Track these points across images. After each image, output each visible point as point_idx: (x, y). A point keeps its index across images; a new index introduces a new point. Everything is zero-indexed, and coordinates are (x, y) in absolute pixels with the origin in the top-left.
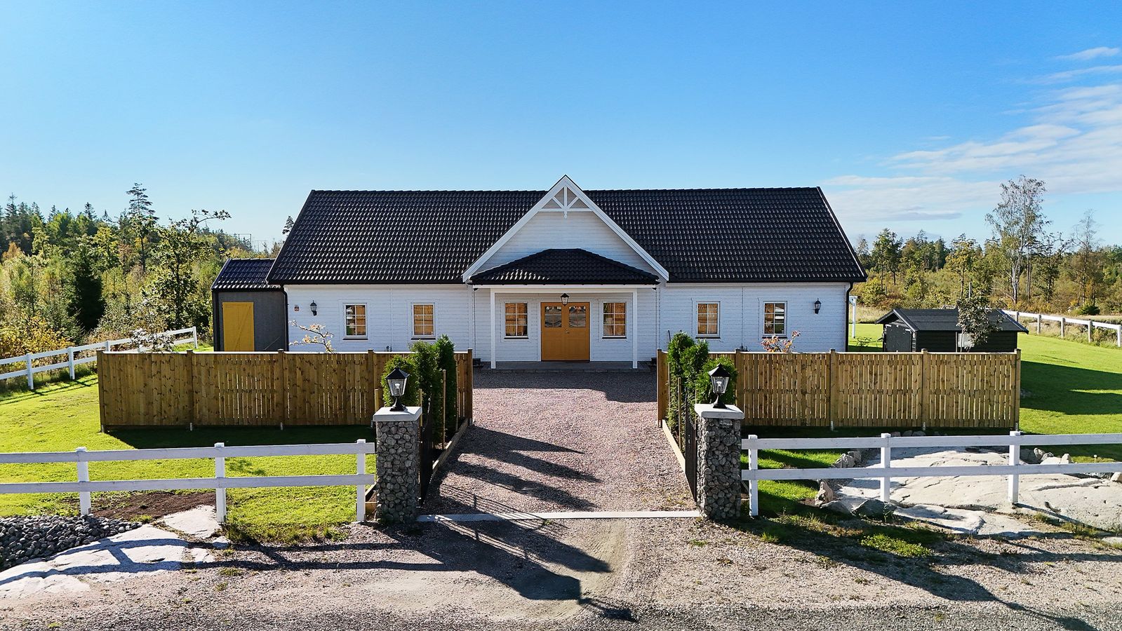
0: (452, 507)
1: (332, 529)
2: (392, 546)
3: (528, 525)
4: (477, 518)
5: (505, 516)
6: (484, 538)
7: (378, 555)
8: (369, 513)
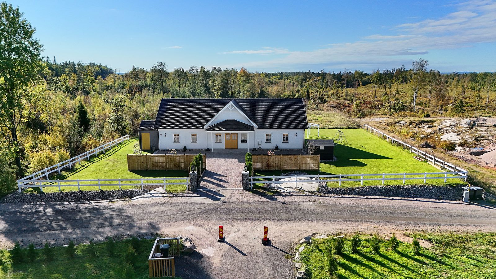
0: (202, 188)
1: (183, 191)
2: (193, 194)
3: (214, 191)
4: (206, 189)
5: (211, 189)
6: (207, 193)
7: (191, 195)
8: (189, 189)
